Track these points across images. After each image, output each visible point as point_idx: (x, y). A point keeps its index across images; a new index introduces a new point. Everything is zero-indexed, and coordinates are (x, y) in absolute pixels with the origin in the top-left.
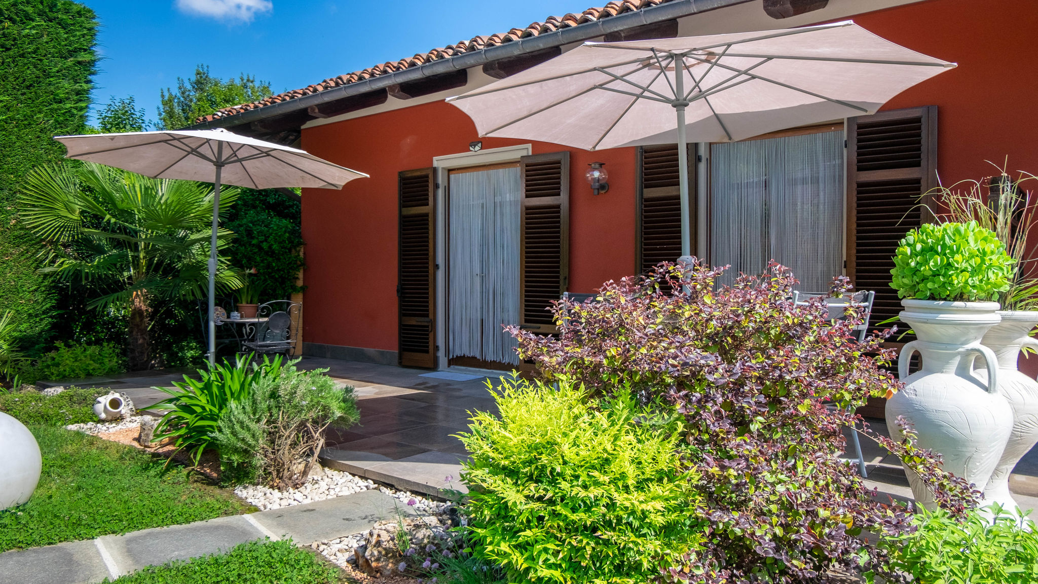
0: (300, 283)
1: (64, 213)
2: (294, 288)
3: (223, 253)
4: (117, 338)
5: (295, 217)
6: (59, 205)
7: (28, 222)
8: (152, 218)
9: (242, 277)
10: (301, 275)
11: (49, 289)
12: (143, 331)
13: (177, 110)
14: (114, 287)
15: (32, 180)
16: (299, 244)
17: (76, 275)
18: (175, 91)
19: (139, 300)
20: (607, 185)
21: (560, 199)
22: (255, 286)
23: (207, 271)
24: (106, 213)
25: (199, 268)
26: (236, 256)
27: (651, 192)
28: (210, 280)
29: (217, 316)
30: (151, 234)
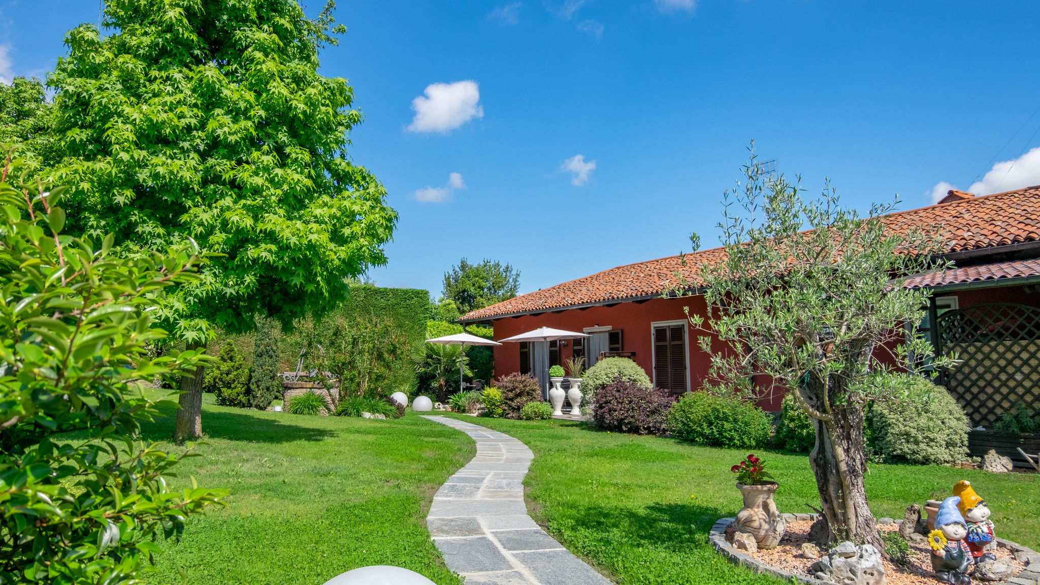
0: (493, 374)
1: (422, 354)
2: (491, 376)
3: (467, 365)
4: (435, 392)
5: (492, 352)
6: (420, 352)
7: (413, 357)
8: (445, 355)
9: (473, 372)
10: (493, 371)
11: (417, 377)
12: (443, 390)
13: (452, 281)
14: (434, 377)
15: (413, 345)
16: (492, 360)
17: (426, 373)
18: (451, 272)
19: (442, 381)
20: (567, 345)
21: (557, 349)
22: (477, 375)
23: (461, 371)
24: (432, 354)
25: (459, 370)
26: (471, 366)
27: (576, 348)
28: (462, 373)
29: (463, 385)
30: (445, 360)
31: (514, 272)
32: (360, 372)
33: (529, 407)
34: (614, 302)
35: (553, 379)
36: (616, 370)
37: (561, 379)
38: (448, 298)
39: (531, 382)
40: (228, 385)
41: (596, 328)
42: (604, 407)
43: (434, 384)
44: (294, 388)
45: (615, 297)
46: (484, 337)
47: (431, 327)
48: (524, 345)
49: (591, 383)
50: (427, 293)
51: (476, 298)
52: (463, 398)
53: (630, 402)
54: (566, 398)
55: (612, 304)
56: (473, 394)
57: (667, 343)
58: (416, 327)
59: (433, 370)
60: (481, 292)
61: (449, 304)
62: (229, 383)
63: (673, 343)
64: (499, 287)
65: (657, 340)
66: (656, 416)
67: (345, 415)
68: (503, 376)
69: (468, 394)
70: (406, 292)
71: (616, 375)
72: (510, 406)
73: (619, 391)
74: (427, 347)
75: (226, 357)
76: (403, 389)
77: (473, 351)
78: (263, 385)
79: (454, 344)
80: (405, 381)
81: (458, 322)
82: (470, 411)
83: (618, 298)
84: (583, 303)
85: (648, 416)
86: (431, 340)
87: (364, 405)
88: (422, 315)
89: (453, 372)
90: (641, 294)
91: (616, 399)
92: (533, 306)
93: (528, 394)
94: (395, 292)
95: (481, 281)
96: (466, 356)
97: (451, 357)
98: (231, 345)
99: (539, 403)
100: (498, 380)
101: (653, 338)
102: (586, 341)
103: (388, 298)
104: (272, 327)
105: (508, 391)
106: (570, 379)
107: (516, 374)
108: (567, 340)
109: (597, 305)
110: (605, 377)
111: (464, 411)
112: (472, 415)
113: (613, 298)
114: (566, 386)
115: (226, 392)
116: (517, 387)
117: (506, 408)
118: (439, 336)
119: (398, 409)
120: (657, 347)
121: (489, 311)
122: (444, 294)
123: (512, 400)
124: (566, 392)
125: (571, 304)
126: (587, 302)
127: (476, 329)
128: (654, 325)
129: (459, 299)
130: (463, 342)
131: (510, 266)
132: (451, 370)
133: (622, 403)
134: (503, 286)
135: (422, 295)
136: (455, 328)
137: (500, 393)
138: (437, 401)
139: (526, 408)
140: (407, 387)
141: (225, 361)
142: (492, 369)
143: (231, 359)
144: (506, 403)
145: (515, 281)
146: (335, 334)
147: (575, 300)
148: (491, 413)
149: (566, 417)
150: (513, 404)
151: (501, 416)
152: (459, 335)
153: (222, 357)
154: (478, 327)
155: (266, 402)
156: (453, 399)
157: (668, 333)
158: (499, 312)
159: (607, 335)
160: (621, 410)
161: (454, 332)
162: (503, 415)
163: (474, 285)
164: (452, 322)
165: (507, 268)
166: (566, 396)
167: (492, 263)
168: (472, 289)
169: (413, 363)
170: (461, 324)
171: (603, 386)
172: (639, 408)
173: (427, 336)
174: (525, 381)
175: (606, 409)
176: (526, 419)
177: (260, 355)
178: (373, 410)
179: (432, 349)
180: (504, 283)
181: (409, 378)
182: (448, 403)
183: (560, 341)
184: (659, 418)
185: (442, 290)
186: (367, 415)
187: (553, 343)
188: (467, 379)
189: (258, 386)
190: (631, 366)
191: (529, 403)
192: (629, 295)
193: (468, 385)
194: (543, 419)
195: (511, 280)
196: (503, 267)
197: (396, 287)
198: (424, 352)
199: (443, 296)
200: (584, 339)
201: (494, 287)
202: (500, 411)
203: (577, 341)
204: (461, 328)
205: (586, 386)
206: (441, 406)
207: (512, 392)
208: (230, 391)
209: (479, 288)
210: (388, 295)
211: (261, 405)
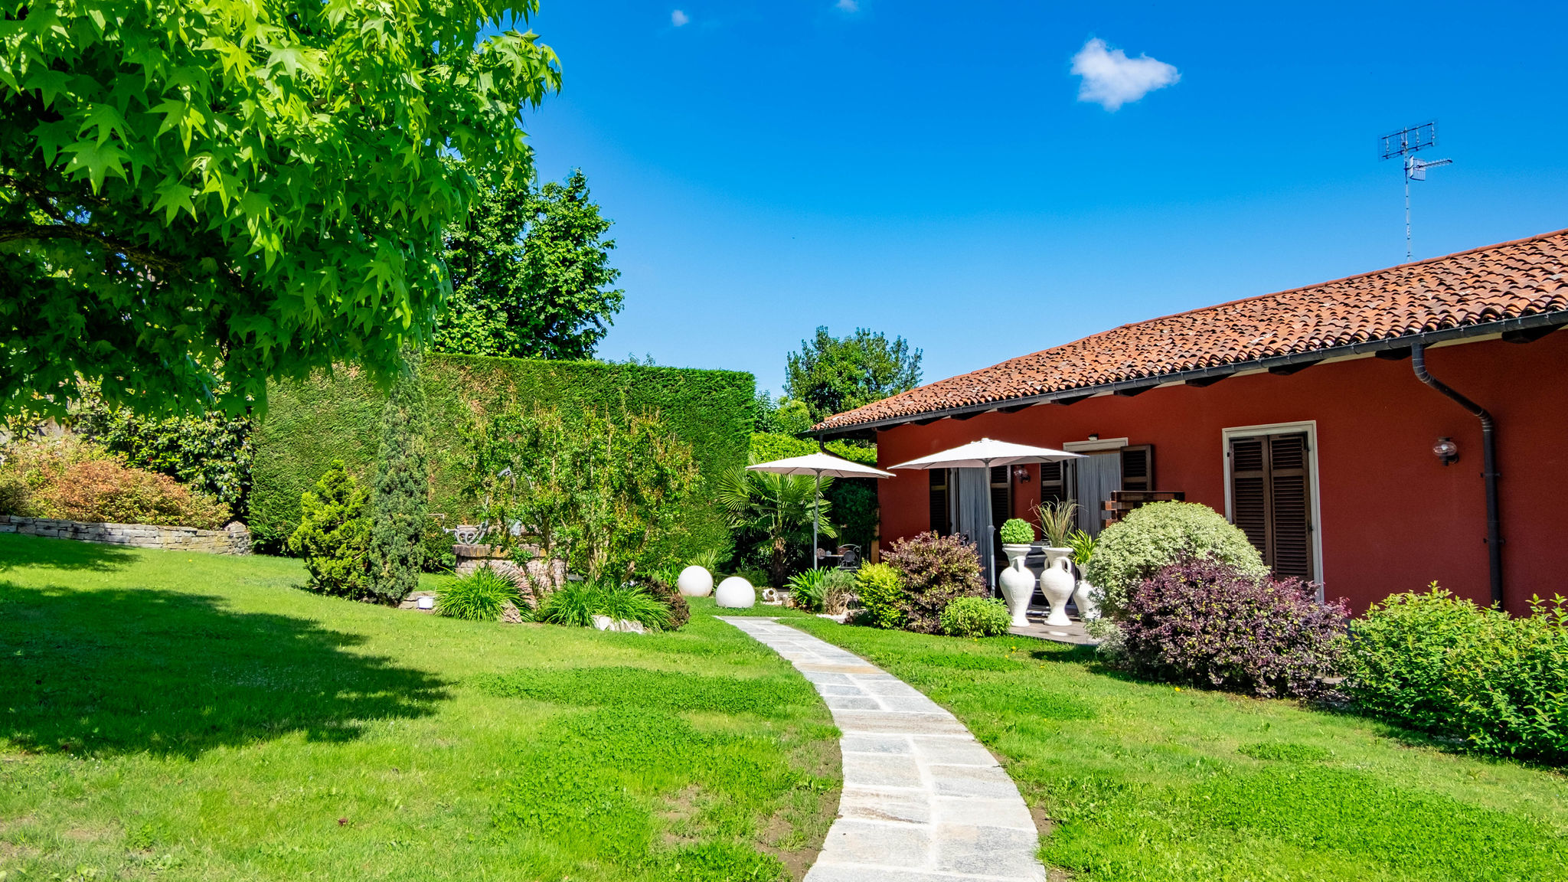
0: (877, 534)
1: (740, 494)
2: (873, 538)
3: (826, 515)
4: (765, 567)
5: (874, 489)
6: (738, 490)
7: (724, 500)
8: (785, 496)
9: (838, 530)
10: (877, 528)
11: (732, 537)
12: (780, 564)
13: (803, 369)
14: (763, 537)
15: (725, 476)
16: (876, 507)
17: (748, 529)
18: (800, 353)
19: (779, 545)
20: (1028, 478)
21: (1007, 485)
22: (847, 536)
23: (815, 527)
24: (762, 494)
25: (811, 525)
26: (834, 517)
27: (1047, 483)
28: (816, 531)
29: (818, 554)
30: (785, 505)
31: (911, 353)
32: (588, 528)
33: (960, 607)
34: (1143, 384)
35: (1008, 549)
36: (1179, 532)
37: (1027, 548)
38: (795, 397)
39: (961, 552)
40: (329, 552)
41: (1093, 443)
42: (1157, 624)
43: (765, 551)
44: (472, 558)
45: (1145, 372)
46: (860, 461)
47: (759, 443)
48: (938, 475)
49: (1115, 560)
50: (750, 377)
51: (844, 397)
52: (818, 582)
53: (1230, 614)
54: (1038, 587)
55: (1135, 389)
56: (838, 574)
57: (1264, 474)
58: (730, 442)
59: (761, 523)
60: (853, 387)
61: (797, 408)
62: (329, 548)
63: (1276, 473)
64: (885, 378)
65: (1237, 467)
66: (1297, 652)
67: (554, 622)
68: (901, 540)
69: (829, 575)
70: (710, 376)
71: (1181, 543)
72: (916, 604)
73: (1193, 584)
74: (752, 482)
75: (328, 493)
76: (704, 559)
77: (838, 487)
78: (393, 553)
79: (803, 475)
80: (709, 544)
81: (809, 435)
82: (830, 609)
83: (1151, 373)
84: (1068, 387)
85: (1279, 651)
86: (756, 465)
87: (596, 601)
88: (741, 421)
89: (799, 528)
90: (1210, 364)
91: (1190, 603)
92: (958, 399)
93: (954, 578)
94: (689, 375)
95: (852, 367)
96: (825, 498)
97: (797, 503)
98: (341, 469)
99: (979, 599)
100: (891, 549)
101: (1227, 462)
102: (1069, 470)
103: (676, 387)
104: (413, 431)
105: (913, 571)
106: (1045, 548)
107: (928, 535)
108: (1028, 466)
109: (1102, 393)
110: (1151, 547)
111: (819, 609)
112: (834, 617)
113: (1139, 375)
114: (1037, 564)
115: (324, 565)
116: (931, 564)
117: (908, 608)
118: (770, 458)
119: (672, 608)
120: (1237, 484)
121: (869, 413)
122: (788, 391)
123: (919, 590)
124: (1038, 576)
125: (1042, 391)
126: (1078, 385)
127: (845, 448)
128: (1228, 434)
129: (814, 399)
130: (819, 471)
131: (902, 340)
132: (795, 525)
133: (1206, 615)
134: (892, 377)
135: (741, 382)
136: (805, 445)
137: (894, 576)
138: (768, 585)
139: (951, 610)
140: (712, 557)
141: (327, 501)
142: (875, 524)
143: (339, 497)
144: (907, 598)
145: (914, 366)
146: (534, 444)
147: (1051, 382)
148: (876, 618)
149: (1035, 630)
150: (923, 600)
151: (897, 624)
152: (810, 457)
153: (320, 494)
154: (848, 444)
155: (399, 589)
156: (798, 581)
157: (1266, 454)
158: (889, 412)
159: (1118, 456)
160: (1204, 631)
161: (803, 452)
162: (903, 623)
163: (840, 374)
164: (801, 436)
165: (899, 344)
166: (1038, 583)
167: (872, 336)
168: (837, 382)
169: (723, 509)
170: (816, 438)
171: (1147, 571)
172: (1254, 628)
173: (751, 457)
174: (948, 550)
175: (1164, 628)
176: (952, 634)
177: (388, 490)
178: (619, 611)
179: (761, 485)
180: (893, 371)
181: (717, 538)
182: (788, 589)
183: (1013, 468)
184: (1310, 658)
185: (785, 383)
186: (603, 622)
187: (998, 473)
188: (826, 542)
189: (384, 555)
190: (1213, 522)
191: (958, 599)
192: (1178, 367)
193: (829, 554)
194: (988, 633)
195: (906, 366)
196: (891, 345)
197: (692, 366)
198: (745, 488)
199: (785, 394)
200: (1065, 462)
201: (875, 378)
202: (894, 614)
203: (1050, 468)
204: (814, 444)
205: (1103, 568)
206: (776, 595)
207: (920, 573)
208: (333, 563)
209: (850, 379)
210: (677, 381)
211: (390, 594)
